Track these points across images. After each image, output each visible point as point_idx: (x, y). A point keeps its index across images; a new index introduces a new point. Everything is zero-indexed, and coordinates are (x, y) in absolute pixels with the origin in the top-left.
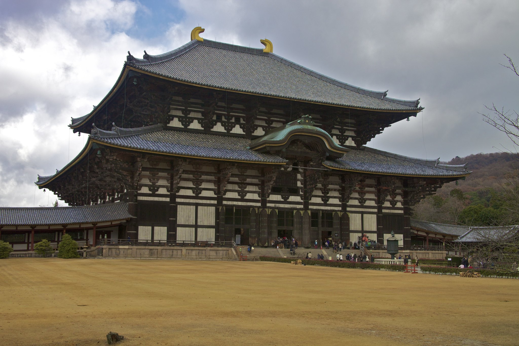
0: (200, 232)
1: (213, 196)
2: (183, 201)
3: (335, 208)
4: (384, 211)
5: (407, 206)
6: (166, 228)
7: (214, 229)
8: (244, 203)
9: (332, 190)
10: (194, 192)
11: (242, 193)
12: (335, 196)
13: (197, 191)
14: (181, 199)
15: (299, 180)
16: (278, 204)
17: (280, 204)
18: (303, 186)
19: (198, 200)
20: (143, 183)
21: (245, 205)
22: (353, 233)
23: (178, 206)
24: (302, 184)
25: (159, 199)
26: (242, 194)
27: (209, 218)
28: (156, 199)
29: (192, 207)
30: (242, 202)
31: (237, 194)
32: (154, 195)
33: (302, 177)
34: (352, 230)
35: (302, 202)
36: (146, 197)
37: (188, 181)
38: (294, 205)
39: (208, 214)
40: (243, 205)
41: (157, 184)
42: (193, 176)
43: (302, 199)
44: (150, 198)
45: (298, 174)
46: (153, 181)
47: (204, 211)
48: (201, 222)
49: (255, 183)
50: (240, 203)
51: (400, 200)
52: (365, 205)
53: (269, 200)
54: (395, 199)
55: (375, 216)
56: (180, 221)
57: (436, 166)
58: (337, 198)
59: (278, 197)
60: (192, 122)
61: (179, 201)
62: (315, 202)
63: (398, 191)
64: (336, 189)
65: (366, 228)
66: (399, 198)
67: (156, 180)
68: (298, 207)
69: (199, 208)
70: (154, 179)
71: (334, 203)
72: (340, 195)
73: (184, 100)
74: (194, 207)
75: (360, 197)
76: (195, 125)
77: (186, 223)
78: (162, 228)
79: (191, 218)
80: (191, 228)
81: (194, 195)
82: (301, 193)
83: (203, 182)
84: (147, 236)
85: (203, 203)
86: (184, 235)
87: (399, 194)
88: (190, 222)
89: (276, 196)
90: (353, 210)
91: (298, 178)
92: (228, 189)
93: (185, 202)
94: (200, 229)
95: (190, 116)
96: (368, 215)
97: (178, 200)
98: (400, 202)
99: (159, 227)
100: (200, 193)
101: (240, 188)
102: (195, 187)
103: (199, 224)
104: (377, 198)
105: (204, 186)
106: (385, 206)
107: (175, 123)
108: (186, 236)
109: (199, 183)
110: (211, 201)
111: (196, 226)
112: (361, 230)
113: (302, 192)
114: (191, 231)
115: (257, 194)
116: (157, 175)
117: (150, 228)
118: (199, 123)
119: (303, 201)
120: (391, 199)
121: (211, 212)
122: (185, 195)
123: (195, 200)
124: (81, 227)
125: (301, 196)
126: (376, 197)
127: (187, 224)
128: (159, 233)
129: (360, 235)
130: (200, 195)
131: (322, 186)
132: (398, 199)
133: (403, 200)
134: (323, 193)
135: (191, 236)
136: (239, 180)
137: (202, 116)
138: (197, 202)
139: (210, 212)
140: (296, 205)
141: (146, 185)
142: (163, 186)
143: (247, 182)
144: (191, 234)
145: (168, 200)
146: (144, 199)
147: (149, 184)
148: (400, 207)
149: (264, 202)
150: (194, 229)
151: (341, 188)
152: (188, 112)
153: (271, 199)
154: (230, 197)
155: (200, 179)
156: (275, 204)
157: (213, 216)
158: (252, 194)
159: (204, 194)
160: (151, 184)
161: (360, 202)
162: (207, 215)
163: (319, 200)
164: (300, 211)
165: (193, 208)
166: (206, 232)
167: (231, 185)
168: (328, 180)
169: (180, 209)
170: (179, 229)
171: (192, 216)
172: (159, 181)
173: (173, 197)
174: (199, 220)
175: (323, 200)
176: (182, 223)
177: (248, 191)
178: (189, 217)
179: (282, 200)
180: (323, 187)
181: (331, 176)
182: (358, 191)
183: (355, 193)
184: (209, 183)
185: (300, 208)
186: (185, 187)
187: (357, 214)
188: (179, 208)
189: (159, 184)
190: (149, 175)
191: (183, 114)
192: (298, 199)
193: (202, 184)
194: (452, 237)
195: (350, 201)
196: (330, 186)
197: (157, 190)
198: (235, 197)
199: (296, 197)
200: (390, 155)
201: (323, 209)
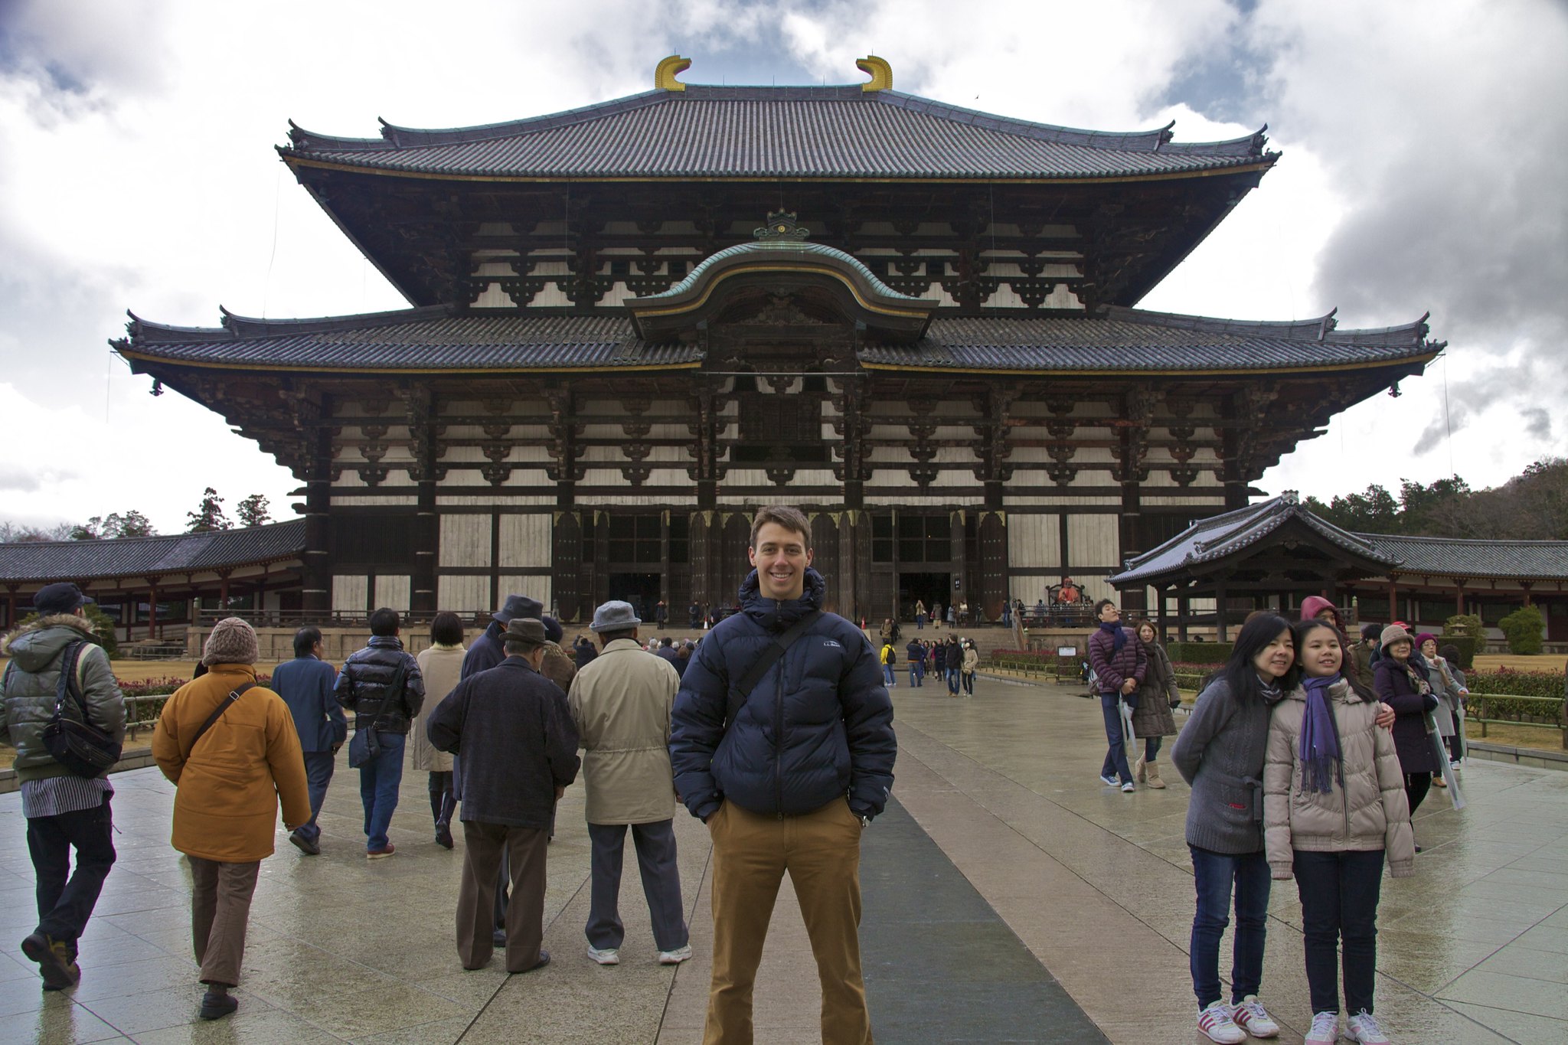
0: (507, 588)
1: (546, 484)
2: (456, 503)
3: (962, 498)
4: (1146, 501)
5: (1234, 482)
6: (408, 578)
7: (549, 578)
8: (643, 497)
9: (946, 443)
10: (488, 474)
11: (636, 470)
12: (959, 460)
13: (497, 473)
14: (451, 498)
15: (828, 420)
16: (755, 498)
17: (762, 498)
18: (842, 437)
19: (501, 497)
20: (344, 461)
21: (647, 504)
22: (1027, 578)
23: (443, 517)
24: (838, 431)
25: (388, 501)
26: (636, 472)
27: (535, 546)
28: (381, 501)
29: (482, 517)
30: (635, 498)
31: (619, 473)
32: (373, 490)
33: (837, 409)
34: (1026, 566)
35: (839, 487)
36: (352, 498)
37: (470, 445)
38: (813, 497)
39: (532, 536)
40: (639, 504)
41: (382, 460)
42: (486, 432)
43: (838, 478)
44: (363, 498)
45: (824, 403)
46: (371, 453)
47: (517, 527)
48: (508, 558)
49: (678, 437)
50: (629, 500)
51: (1209, 462)
52: (1072, 484)
53: (724, 485)
54: (1190, 461)
55: (1113, 520)
56: (447, 557)
57: (1320, 337)
58: (969, 468)
59: (757, 477)
60: (541, 289)
61: (446, 504)
62: (886, 485)
63: (1202, 433)
64: (964, 440)
65: (1079, 557)
66: (1205, 456)
67: (379, 449)
68: (824, 504)
69: (505, 519)
70: (374, 448)
71: (955, 485)
72: (978, 456)
73: (516, 234)
74: (490, 517)
75: (1054, 461)
76: (550, 297)
77: (465, 563)
78: (397, 578)
79: (481, 550)
80: (481, 578)
81: (488, 484)
82: (835, 459)
83: (514, 445)
84: (356, 600)
85: (516, 506)
86: (460, 596)
87: (1206, 444)
88: (478, 561)
89: (749, 471)
90: (1029, 504)
91: (823, 414)
92: (591, 460)
93: (461, 504)
94: (507, 578)
95: (536, 273)
96: (1086, 517)
97: (442, 501)
98: (1210, 469)
99: (390, 577)
100: (507, 478)
101: (628, 456)
102: (490, 460)
103: (505, 566)
104: (1118, 461)
105: (516, 455)
106: (1150, 485)
107: (495, 298)
108: (464, 598)
109: (502, 449)
110: (541, 497)
111: (495, 571)
112: (1058, 564)
113: (838, 455)
114: (478, 586)
115: (685, 471)
116: (384, 437)
117: (364, 580)
118: (561, 288)
119: (842, 483)
120: (1176, 461)
121: (541, 531)
122: (461, 485)
123: (491, 498)
124: (192, 581)
125: (836, 468)
126: (1116, 458)
127: (468, 565)
128: (390, 594)
129: (1055, 581)
130: (506, 484)
131: (912, 432)
132: (1203, 462)
133: (1222, 461)
134: (913, 455)
135: (481, 599)
136: (626, 433)
137: (571, 269)
138: (499, 503)
139: (537, 529)
140: (819, 497)
141: (351, 466)
142: (399, 466)
143: (653, 437)
144: (481, 592)
145: (413, 501)
146: (347, 504)
147: (361, 461)
148: (1213, 485)
149: (707, 492)
150: (488, 579)
151: (981, 437)
152: (529, 265)
153: (731, 484)
154: (597, 484)
155: (504, 437)
156: (746, 497)
157: (545, 540)
158: (669, 471)
159: (519, 478)
160: (366, 460)
161: (1053, 478)
162: (529, 539)
163: (901, 478)
164: (832, 514)
165: (486, 520)
166: (525, 587)
167: (602, 448)
168: (931, 414)
169: (449, 524)
170: (444, 581)
171: (482, 542)
172: (387, 452)
173: (427, 492)
174: (502, 554)
175: (914, 477)
176: (454, 565)
177: (657, 462)
178: (474, 545)
179: (770, 483)
180: (915, 438)
181: (945, 399)
182: (1047, 440)
183: (1036, 449)
184: (532, 448)
185: (832, 505)
186: (460, 463)
187: (1044, 516)
188: (446, 520)
189: (389, 461)
190: (362, 437)
191: (514, 270)
192: (826, 477)
193: (511, 452)
194: (1426, 578)
195: (1016, 474)
196: (943, 432)
197: (383, 478)
198: (613, 484)
199: (817, 471)
200: (1179, 322)
201: (916, 504)
